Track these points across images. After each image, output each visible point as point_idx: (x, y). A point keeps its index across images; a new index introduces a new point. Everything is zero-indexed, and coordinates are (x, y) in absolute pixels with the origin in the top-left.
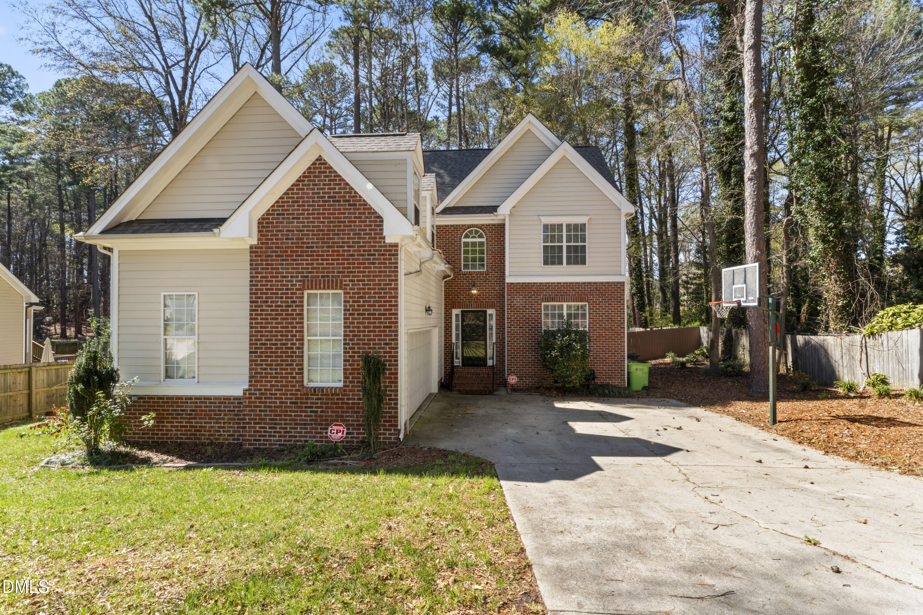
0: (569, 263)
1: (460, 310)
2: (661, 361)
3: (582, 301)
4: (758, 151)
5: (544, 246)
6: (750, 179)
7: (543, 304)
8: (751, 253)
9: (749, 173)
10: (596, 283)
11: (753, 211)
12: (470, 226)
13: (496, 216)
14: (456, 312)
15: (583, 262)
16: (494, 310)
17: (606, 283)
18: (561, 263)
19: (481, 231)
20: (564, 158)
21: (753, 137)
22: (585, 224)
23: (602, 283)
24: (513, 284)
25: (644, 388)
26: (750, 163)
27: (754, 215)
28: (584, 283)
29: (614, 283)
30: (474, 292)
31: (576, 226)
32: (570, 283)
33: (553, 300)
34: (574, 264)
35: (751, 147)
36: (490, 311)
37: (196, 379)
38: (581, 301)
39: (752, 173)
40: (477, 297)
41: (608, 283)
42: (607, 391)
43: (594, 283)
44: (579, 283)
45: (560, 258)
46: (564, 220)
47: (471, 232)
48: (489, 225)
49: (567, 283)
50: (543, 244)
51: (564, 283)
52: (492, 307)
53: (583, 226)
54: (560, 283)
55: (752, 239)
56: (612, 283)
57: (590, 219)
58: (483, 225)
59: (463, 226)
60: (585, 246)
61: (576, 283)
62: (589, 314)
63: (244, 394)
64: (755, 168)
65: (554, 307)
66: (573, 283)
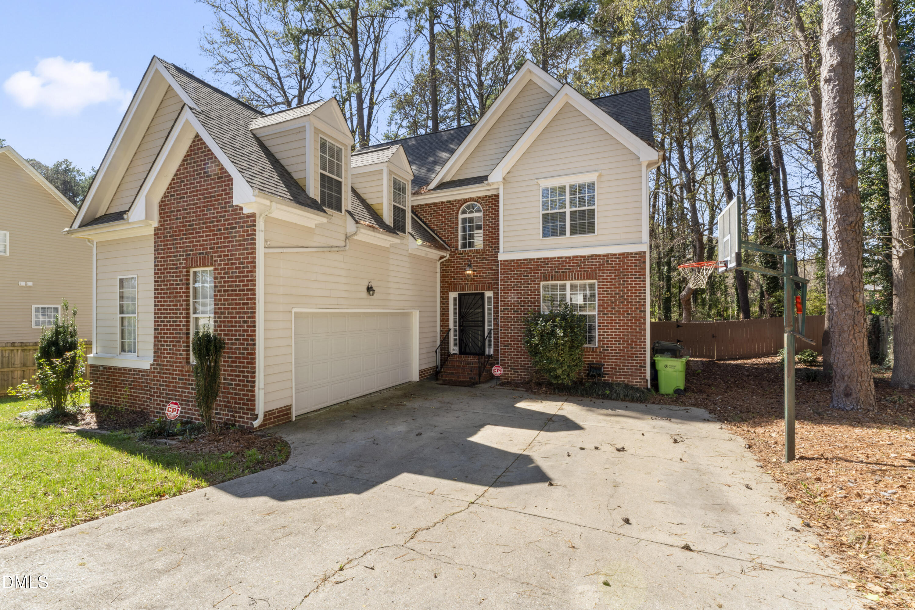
0: (573, 232)
1: (457, 293)
2: (769, 360)
3: (589, 279)
4: (841, 33)
5: (543, 215)
6: (826, 81)
7: (542, 283)
8: (830, 194)
9: (826, 71)
10: (607, 255)
11: (832, 129)
12: (466, 201)
13: (488, 184)
14: (453, 295)
15: (592, 230)
16: (492, 292)
17: (620, 254)
18: (563, 233)
19: (479, 205)
20: (567, 105)
21: (834, 14)
22: (593, 184)
23: (615, 255)
24: (507, 261)
25: (677, 391)
26: (828, 55)
27: (833, 135)
28: (592, 256)
29: (631, 253)
30: (469, 272)
31: (581, 187)
32: (574, 257)
33: (553, 278)
34: (580, 233)
35: (829, 31)
36: (489, 294)
37: (136, 354)
38: (587, 279)
39: (830, 71)
40: (473, 279)
41: (623, 254)
42: (607, 392)
43: (604, 255)
44: (585, 256)
45: (563, 228)
46: (567, 181)
47: (468, 207)
48: (486, 197)
49: (569, 257)
50: (541, 213)
51: (566, 257)
52: (489, 289)
53: (591, 186)
54: (562, 258)
55: (831, 173)
56: (628, 254)
57: (600, 176)
58: (480, 198)
59: (459, 201)
60: (594, 209)
61: (581, 257)
62: (599, 294)
63: (151, 368)
64: (835, 62)
65: (554, 288)
66: (577, 257)
